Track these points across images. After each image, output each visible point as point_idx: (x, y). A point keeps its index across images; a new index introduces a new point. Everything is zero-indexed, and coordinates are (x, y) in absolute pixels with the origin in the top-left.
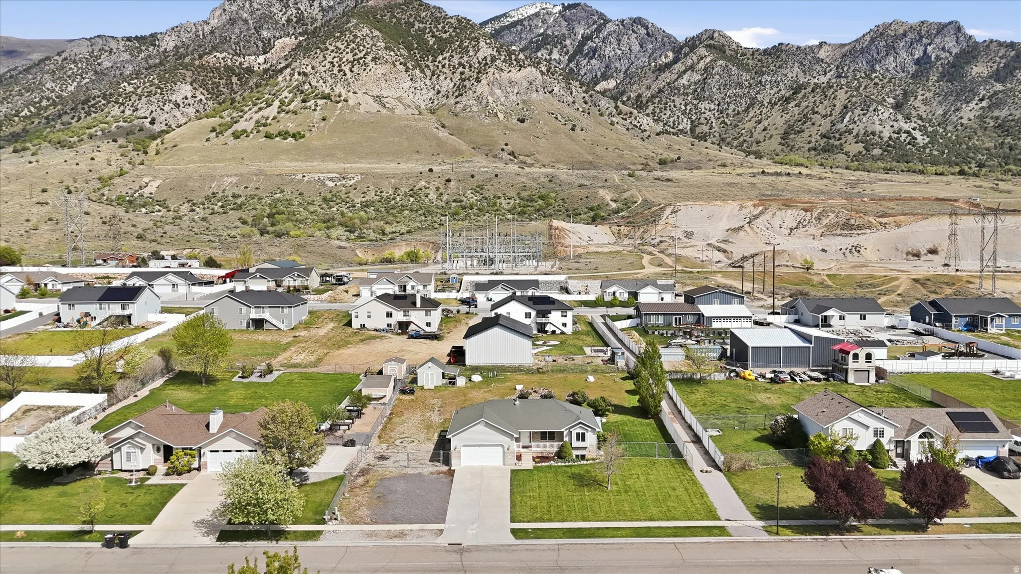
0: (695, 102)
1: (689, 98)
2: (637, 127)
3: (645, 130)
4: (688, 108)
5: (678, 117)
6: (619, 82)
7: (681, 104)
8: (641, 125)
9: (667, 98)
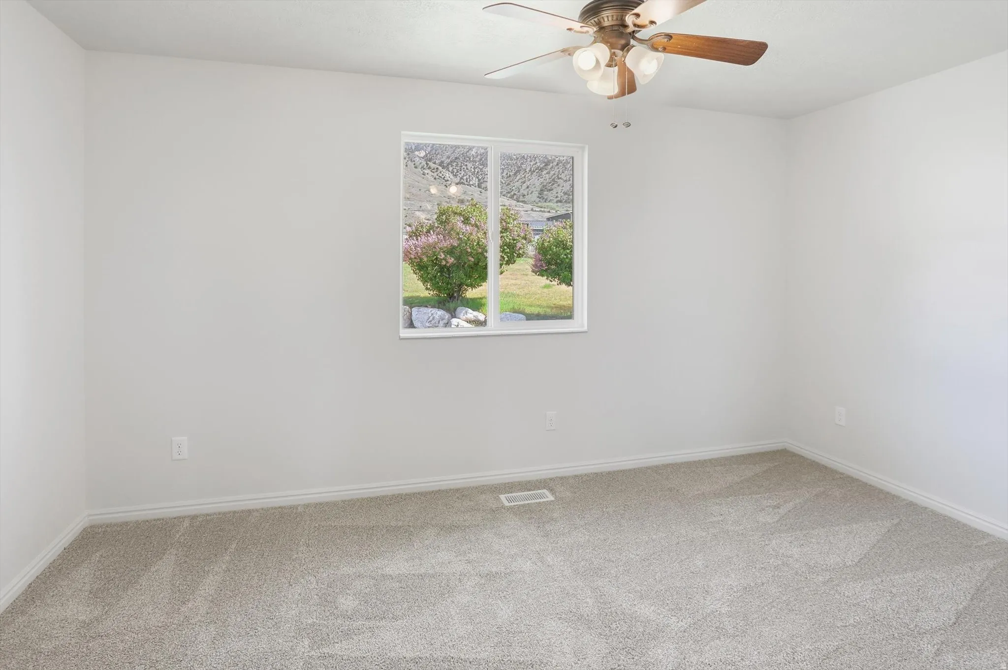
0: (481, 167)
1: (477, 164)
2: (441, 177)
3: (448, 180)
4: (476, 170)
5: (469, 176)
6: (427, 153)
7: (471, 167)
8: (444, 177)
9: (462, 163)
